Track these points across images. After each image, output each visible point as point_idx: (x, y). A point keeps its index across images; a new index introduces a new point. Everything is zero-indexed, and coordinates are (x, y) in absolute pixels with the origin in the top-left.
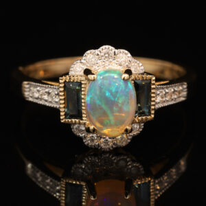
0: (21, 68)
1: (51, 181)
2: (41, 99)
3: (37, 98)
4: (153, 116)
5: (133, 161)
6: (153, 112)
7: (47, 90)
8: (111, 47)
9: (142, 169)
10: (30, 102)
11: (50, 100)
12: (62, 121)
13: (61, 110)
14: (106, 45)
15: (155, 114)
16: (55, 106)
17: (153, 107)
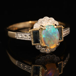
0: (7, 28)
1: (27, 66)
2: (23, 38)
3: (21, 38)
4: (63, 40)
5: (57, 56)
6: (63, 38)
7: (25, 34)
8: (47, 17)
9: (59, 59)
10: (18, 39)
11: (27, 38)
12: (33, 45)
13: (32, 41)
14: (45, 16)
15: (63, 39)
16: (29, 40)
17: (63, 37)
